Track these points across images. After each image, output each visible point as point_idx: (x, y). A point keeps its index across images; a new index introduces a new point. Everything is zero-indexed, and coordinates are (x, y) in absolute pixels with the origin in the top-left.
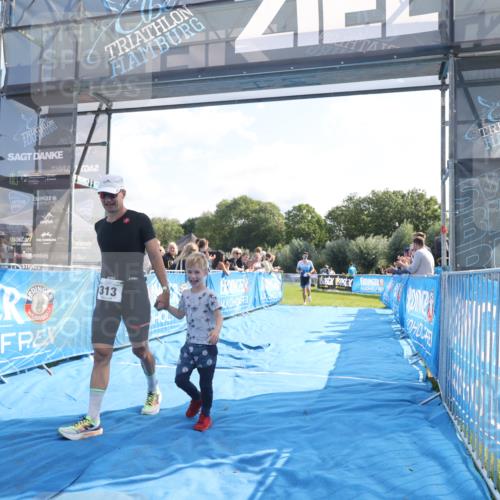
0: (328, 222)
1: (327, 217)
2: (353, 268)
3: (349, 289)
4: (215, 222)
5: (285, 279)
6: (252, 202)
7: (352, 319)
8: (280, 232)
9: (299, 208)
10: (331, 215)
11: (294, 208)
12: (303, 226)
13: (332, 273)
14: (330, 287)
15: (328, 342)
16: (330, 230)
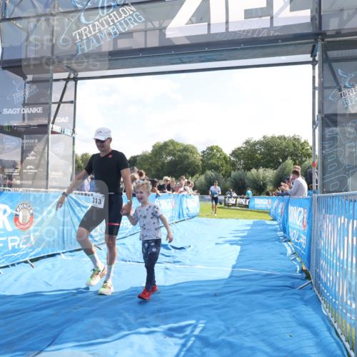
0: (232, 159)
1: (231, 155)
2: (249, 192)
3: (247, 206)
4: (151, 158)
5: (201, 199)
6: (178, 144)
7: (249, 228)
8: (198, 166)
9: (211, 149)
10: (234, 153)
11: (208, 148)
12: (213, 161)
13: (235, 195)
14: (233, 205)
15: (231, 244)
16: (233, 164)
